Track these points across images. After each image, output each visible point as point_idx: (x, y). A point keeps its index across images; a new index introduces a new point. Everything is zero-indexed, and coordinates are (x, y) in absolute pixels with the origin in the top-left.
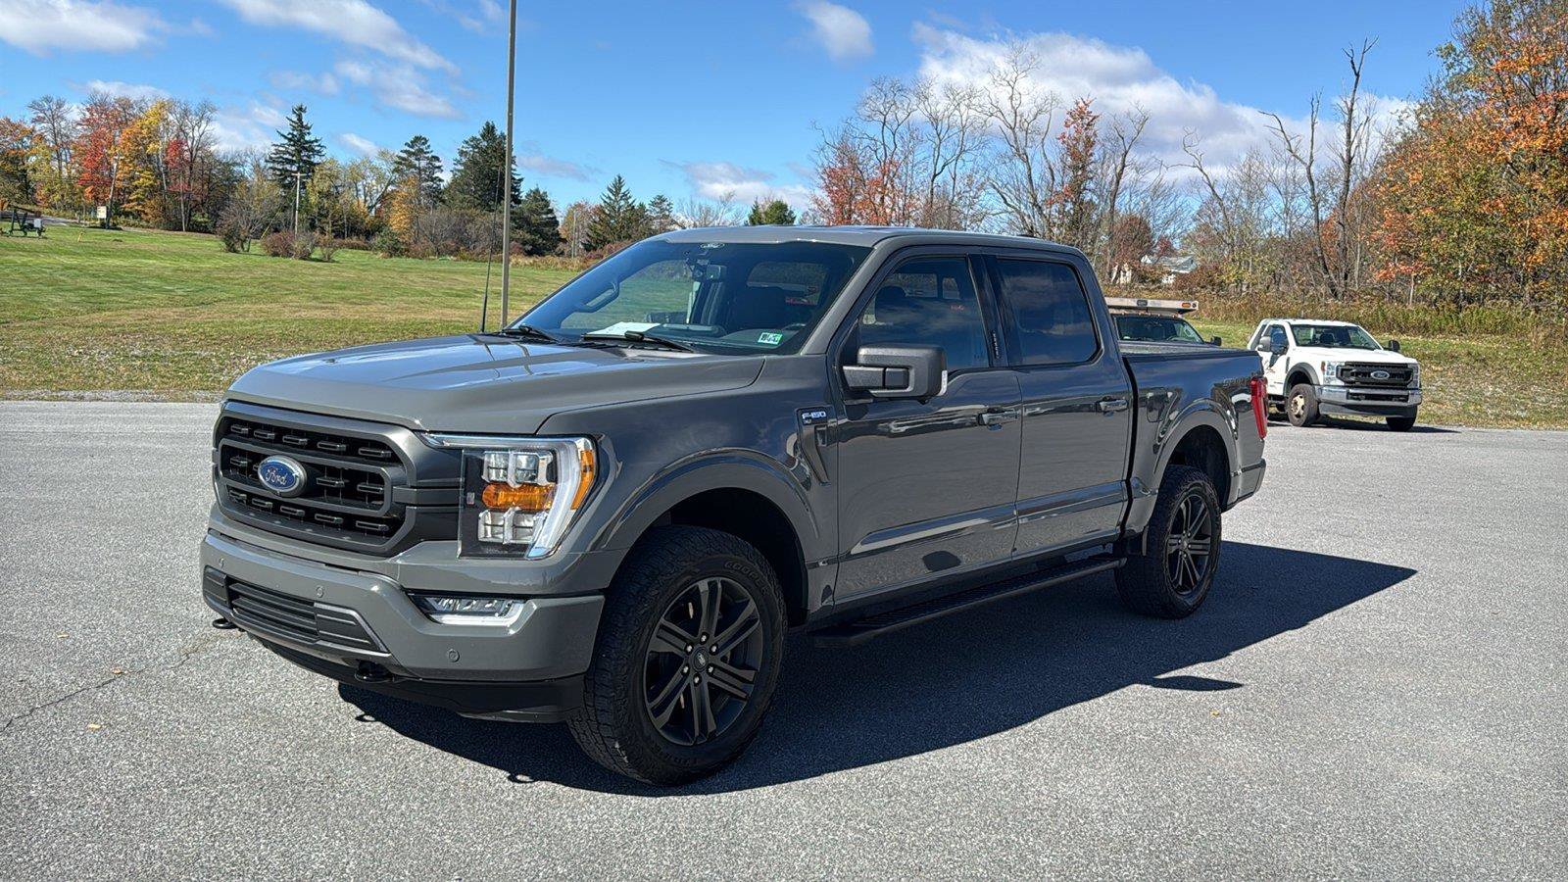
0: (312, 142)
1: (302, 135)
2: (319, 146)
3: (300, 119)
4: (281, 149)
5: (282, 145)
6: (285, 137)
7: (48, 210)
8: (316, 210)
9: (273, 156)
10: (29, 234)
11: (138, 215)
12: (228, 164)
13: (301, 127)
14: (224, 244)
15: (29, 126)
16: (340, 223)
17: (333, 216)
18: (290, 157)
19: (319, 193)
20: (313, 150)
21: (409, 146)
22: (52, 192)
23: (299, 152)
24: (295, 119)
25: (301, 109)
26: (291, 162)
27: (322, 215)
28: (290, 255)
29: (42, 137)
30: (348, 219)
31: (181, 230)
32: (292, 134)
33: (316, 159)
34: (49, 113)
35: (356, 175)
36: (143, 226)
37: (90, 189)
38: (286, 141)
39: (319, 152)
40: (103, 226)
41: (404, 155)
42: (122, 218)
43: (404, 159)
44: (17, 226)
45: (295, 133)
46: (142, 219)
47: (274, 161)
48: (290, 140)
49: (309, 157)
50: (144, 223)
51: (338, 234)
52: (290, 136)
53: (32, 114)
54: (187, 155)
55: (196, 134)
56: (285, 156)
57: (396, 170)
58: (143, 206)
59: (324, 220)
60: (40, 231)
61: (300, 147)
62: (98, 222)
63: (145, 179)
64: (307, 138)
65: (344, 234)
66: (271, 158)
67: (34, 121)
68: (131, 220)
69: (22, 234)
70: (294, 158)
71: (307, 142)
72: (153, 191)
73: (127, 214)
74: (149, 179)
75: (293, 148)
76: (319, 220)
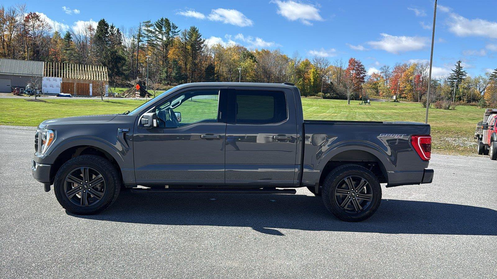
0: (463, 72)
1: (460, 70)
2: (465, 73)
3: (459, 65)
4: (452, 75)
5: (453, 74)
6: (454, 71)
7: (382, 98)
8: (462, 94)
9: (450, 77)
10: (366, 104)
11: (405, 97)
12: (436, 81)
13: (459, 67)
14: (423, 105)
15: (379, 74)
16: (470, 97)
17: (467, 96)
18: (455, 77)
19: (463, 88)
20: (463, 74)
21: (496, 70)
22: (384, 92)
23: (458, 75)
24: (457, 65)
25: (460, 62)
26: (455, 79)
27: (463, 95)
28: (441, 108)
29: (383, 77)
30: (472, 96)
31: (418, 101)
32: (456, 70)
33: (464, 77)
34: (385, 70)
35: (477, 82)
36: (407, 101)
37: (393, 91)
38: (454, 72)
39: (465, 75)
40: (395, 101)
41: (494, 74)
42: (401, 99)
43: (494, 75)
44: (363, 102)
45: (457, 69)
46: (407, 99)
47: (450, 79)
48: (455, 72)
49: (461, 77)
50: (407, 100)
51: (469, 101)
52: (456, 71)
53: (380, 72)
54: (421, 79)
55: (425, 72)
56: (454, 77)
57: (490, 79)
58: (408, 95)
59: (464, 97)
60: (369, 103)
61: (459, 74)
62: (393, 100)
63: (408, 88)
64: (461, 71)
65: (471, 101)
66: (449, 78)
67: (381, 73)
68: (404, 99)
69: (364, 104)
70: (457, 78)
71: (461, 72)
72: (411, 90)
73: (403, 98)
74: (410, 87)
75: (456, 74)
76: (463, 97)
